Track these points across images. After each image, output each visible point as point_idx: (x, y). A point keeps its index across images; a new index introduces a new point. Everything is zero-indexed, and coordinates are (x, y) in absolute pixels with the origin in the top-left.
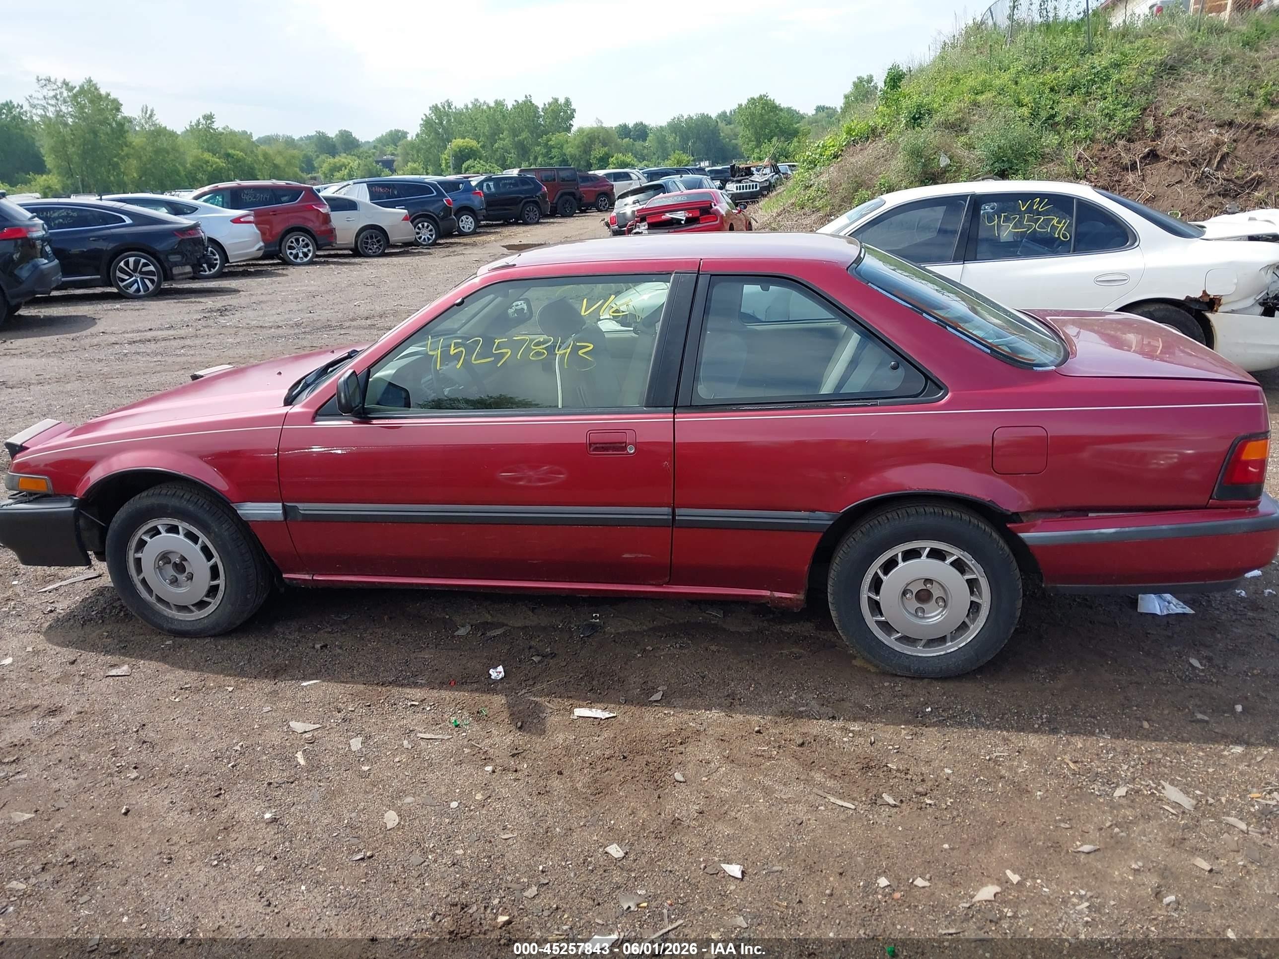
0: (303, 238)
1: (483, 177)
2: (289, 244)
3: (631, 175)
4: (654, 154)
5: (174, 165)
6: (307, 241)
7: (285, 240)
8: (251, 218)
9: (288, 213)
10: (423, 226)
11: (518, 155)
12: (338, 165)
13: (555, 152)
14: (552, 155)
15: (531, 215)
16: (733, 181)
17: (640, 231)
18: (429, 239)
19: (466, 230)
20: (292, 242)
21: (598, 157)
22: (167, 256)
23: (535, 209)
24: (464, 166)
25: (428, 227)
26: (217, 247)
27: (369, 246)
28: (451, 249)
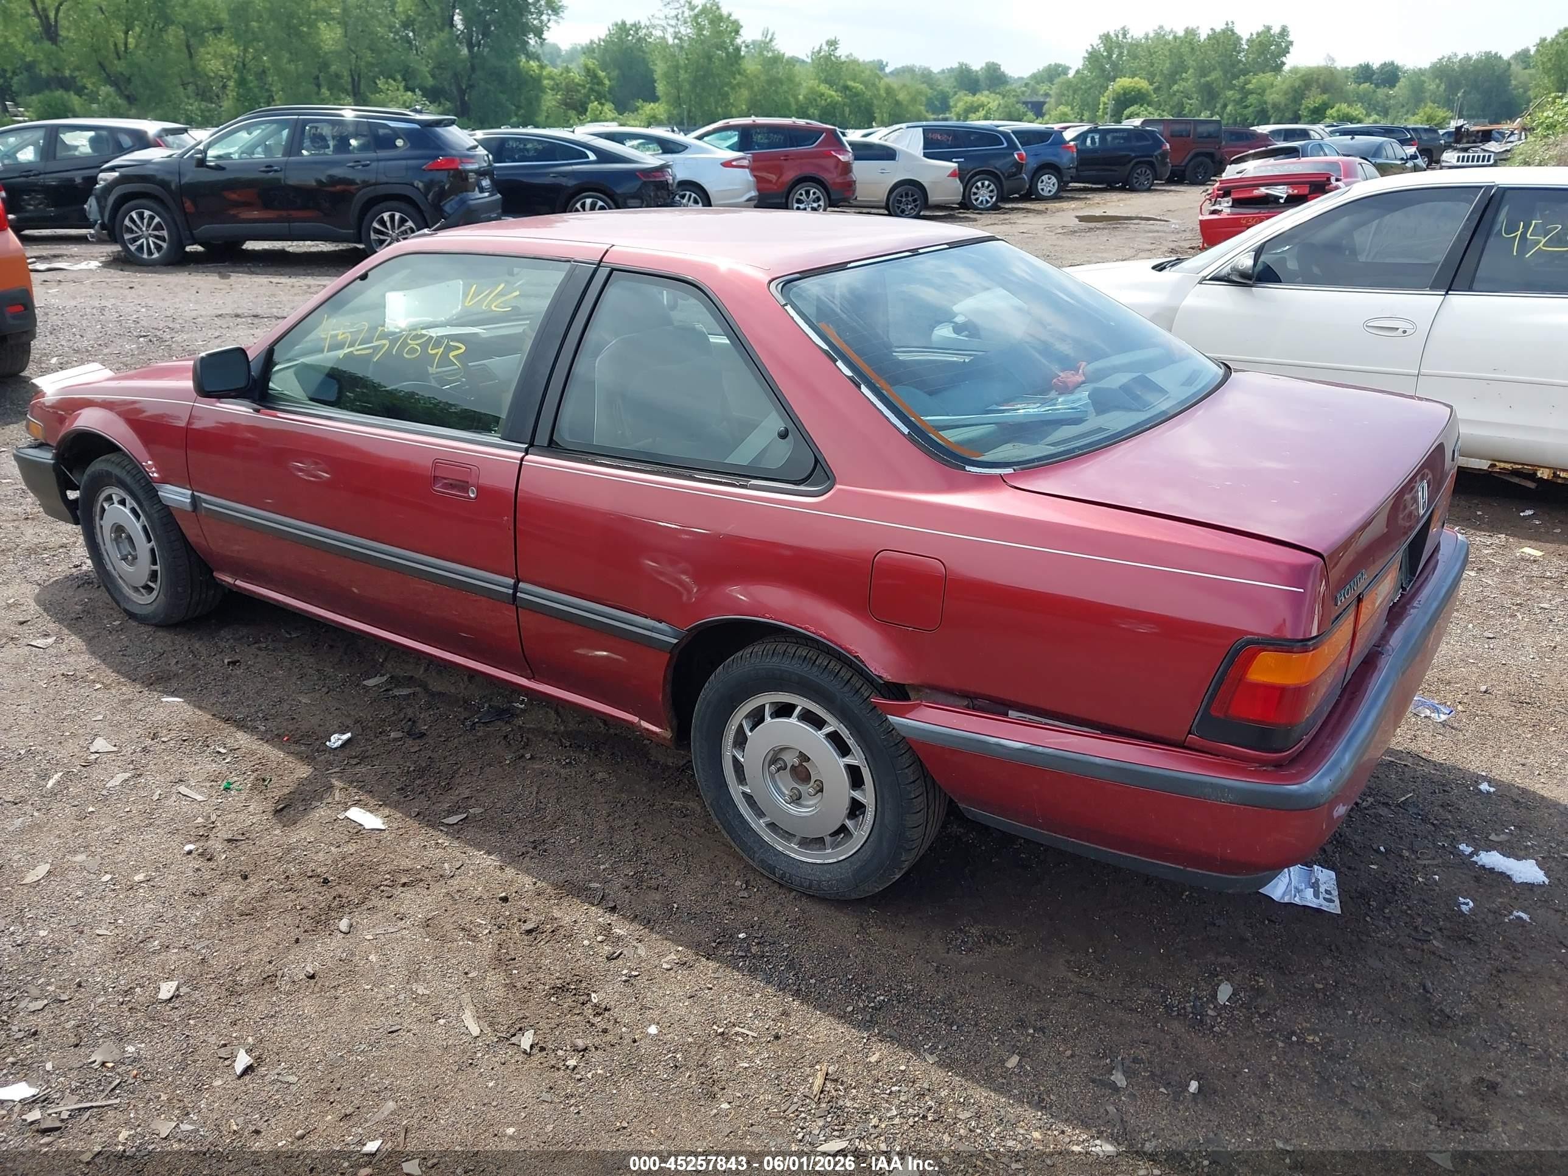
0: (814, 190)
1: (1086, 128)
2: (797, 196)
3: (1312, 133)
4: (1403, 106)
5: (786, 98)
6: (819, 194)
7: (794, 191)
8: (745, 163)
9: (801, 158)
10: (983, 184)
11: (1202, 102)
12: (975, 105)
13: (1252, 99)
14: (1248, 103)
15: (1142, 179)
16: (1455, 149)
17: (1220, 209)
18: (987, 202)
19: (1045, 194)
20: (801, 194)
21: (1312, 107)
22: (625, 199)
23: (1148, 172)
24: (1127, 112)
25: (989, 186)
26: (701, 195)
27: (902, 207)
28: (1007, 216)
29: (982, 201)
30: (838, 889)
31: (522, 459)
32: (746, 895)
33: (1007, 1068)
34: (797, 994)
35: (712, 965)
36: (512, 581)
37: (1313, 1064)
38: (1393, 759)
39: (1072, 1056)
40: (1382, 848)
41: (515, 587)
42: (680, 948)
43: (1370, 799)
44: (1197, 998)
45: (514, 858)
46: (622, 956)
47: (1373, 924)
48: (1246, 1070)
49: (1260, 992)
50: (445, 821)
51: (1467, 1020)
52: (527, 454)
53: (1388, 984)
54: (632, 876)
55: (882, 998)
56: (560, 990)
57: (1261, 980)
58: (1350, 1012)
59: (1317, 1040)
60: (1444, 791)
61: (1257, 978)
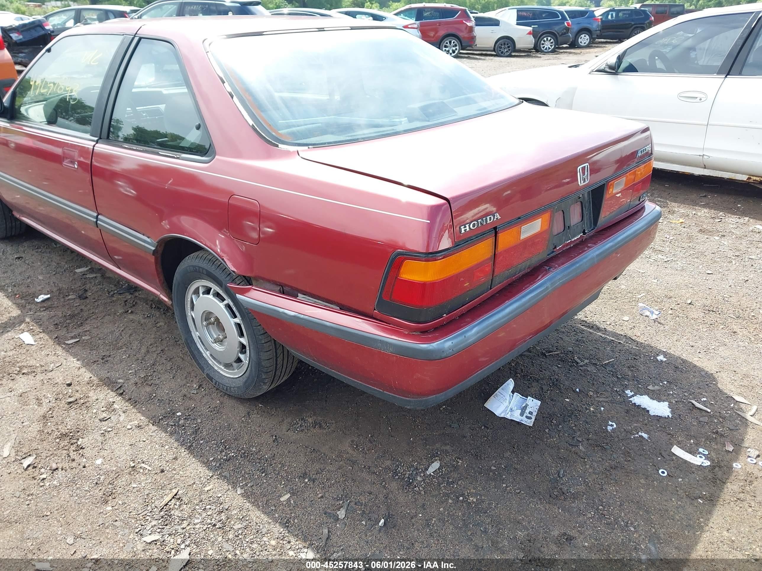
0: (454, 41)
6: (456, 43)
7: (443, 41)
8: (417, 26)
9: (448, 25)
10: (547, 39)
19: (582, 44)
20: (447, 43)
25: (551, 40)
27: (502, 50)
28: (557, 56)
29: (546, 48)
30: (238, 392)
31: (94, 146)
32: (195, 392)
33: (280, 501)
34: (189, 448)
35: (155, 428)
36: (95, 214)
37: (463, 515)
38: (614, 339)
39: (322, 497)
40: (578, 390)
41: (97, 218)
42: (142, 418)
43: (586, 361)
44: (417, 469)
45: (88, 364)
46: (109, 420)
47: (548, 434)
48: (420, 515)
49: (456, 468)
50: (67, 342)
51: (575, 497)
52: (97, 143)
53: (537, 470)
54: (143, 377)
55: (233, 454)
56: (63, 436)
57: (460, 461)
58: (504, 485)
59: (475, 500)
60: (635, 359)
61: (458, 460)
